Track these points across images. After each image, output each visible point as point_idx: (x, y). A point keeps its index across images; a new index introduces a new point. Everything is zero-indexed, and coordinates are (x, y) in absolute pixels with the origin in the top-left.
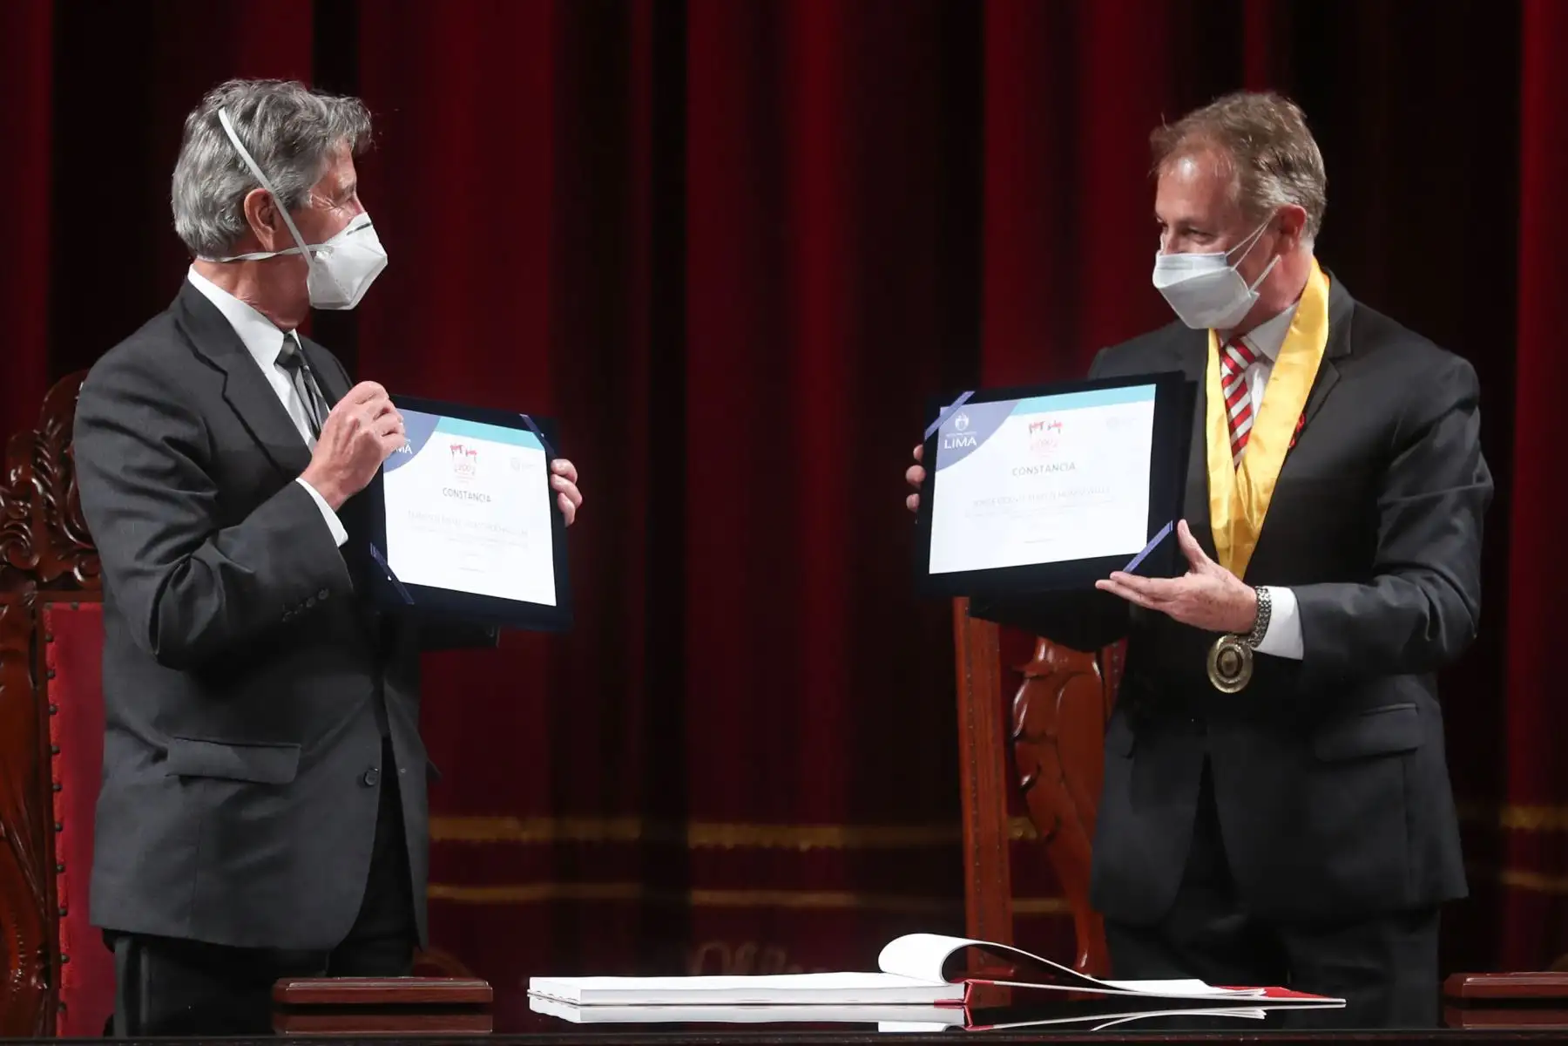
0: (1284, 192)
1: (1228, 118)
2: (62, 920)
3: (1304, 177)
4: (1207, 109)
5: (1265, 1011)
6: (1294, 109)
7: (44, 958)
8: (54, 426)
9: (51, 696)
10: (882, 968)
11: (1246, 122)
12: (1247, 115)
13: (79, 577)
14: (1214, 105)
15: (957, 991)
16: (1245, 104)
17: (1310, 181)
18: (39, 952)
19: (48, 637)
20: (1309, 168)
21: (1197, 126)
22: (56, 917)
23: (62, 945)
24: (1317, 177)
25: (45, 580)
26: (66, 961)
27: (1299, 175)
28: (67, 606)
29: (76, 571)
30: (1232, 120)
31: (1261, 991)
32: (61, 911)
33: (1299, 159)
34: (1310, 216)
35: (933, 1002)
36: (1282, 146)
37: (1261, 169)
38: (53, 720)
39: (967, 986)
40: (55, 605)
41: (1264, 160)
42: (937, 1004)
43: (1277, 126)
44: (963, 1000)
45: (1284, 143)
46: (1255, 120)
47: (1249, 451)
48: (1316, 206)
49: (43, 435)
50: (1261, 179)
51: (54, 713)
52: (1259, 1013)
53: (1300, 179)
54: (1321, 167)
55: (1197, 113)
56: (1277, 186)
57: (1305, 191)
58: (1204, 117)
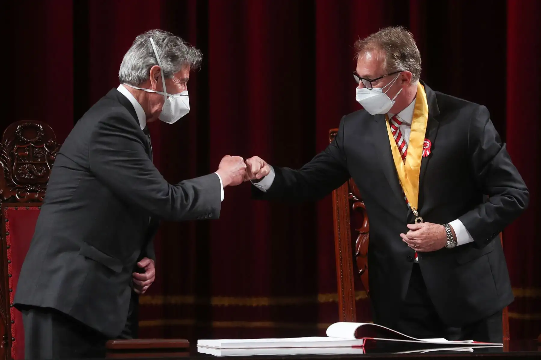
0: (403, 66)
1: (383, 38)
2: (13, 325)
3: (411, 60)
4: (376, 34)
5: (473, 349)
6: (409, 34)
7: (6, 338)
8: (7, 142)
9: (8, 242)
10: (328, 335)
11: (390, 39)
12: (391, 37)
13: (18, 198)
14: (380, 32)
15: (360, 342)
16: (390, 33)
17: (414, 62)
18: (4, 337)
19: (6, 220)
20: (413, 57)
21: (372, 41)
22: (10, 324)
23: (12, 334)
24: (417, 60)
25: (5, 199)
26: (14, 340)
27: (409, 60)
28: (13, 208)
29: (17, 195)
30: (385, 39)
31: (472, 341)
32: (12, 321)
33: (409, 53)
34: (414, 74)
35: (351, 346)
36: (403, 49)
37: (395, 58)
38: (9, 251)
39: (364, 340)
40: (9, 208)
41: (396, 54)
42: (353, 347)
43: (402, 41)
44: (362, 345)
45: (404, 48)
46: (393, 39)
47: (408, 158)
48: (416, 71)
49: (4, 145)
50: (395, 62)
51: (9, 248)
52: (471, 349)
53: (410, 62)
54: (419, 55)
55: (373, 35)
56: (401, 64)
57: (412, 65)
58: (375, 37)
